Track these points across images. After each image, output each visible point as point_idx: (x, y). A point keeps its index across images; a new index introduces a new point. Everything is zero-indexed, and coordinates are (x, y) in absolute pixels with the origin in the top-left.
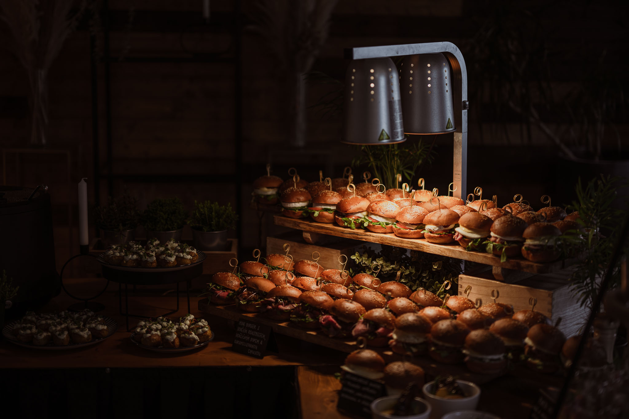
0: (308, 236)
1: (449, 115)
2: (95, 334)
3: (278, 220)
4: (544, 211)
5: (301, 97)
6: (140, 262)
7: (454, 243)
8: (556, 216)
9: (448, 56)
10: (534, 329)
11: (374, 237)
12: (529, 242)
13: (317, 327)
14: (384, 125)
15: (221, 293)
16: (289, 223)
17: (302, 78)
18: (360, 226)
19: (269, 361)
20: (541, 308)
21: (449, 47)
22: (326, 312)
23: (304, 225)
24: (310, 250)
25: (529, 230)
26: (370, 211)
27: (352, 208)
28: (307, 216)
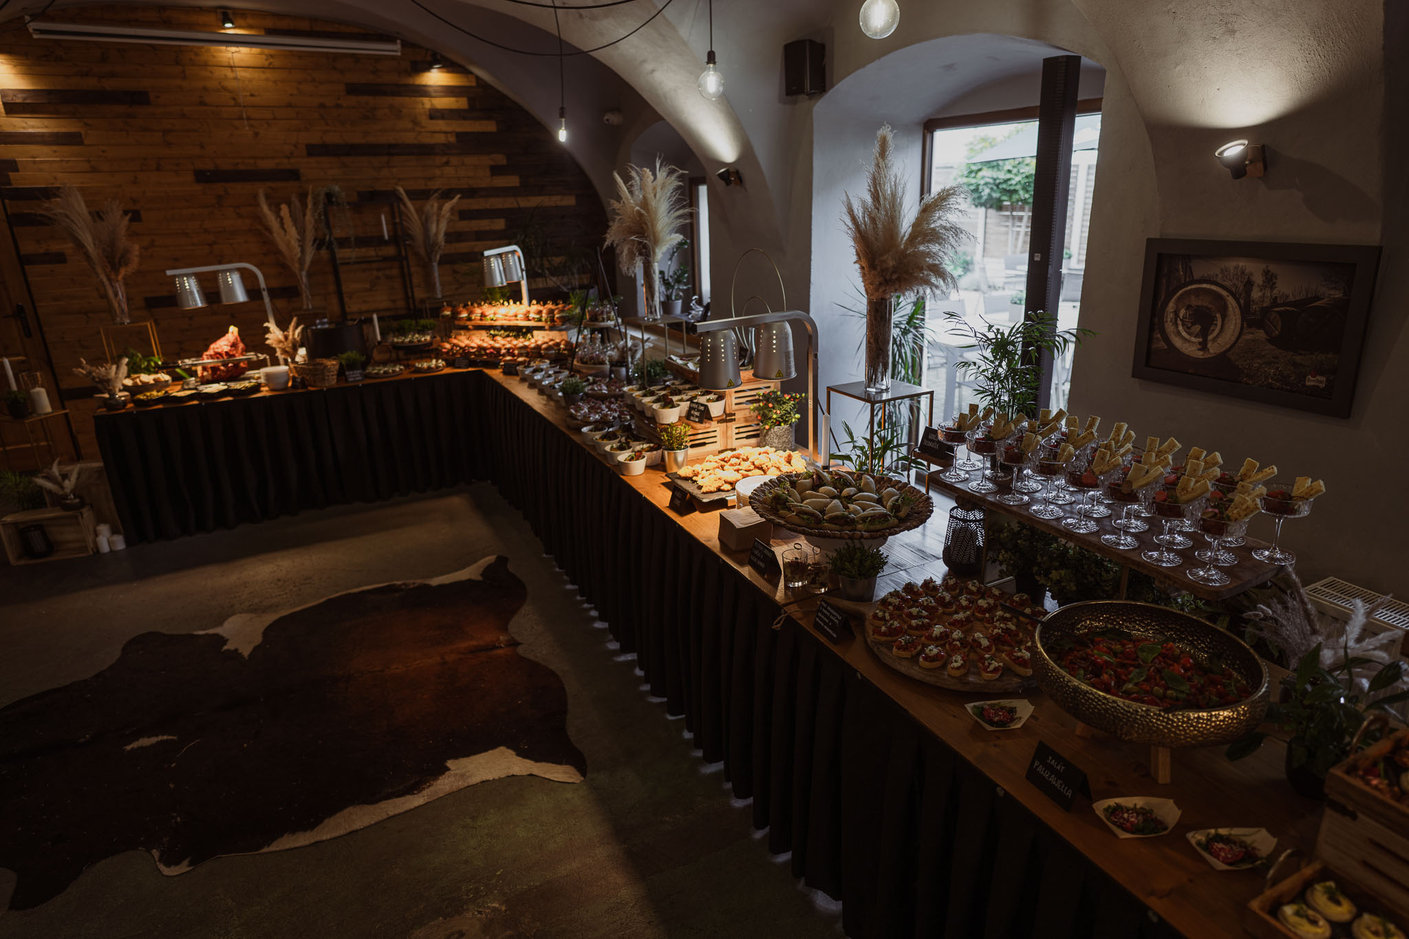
0: (470, 327)
1: (520, 274)
2: (401, 370)
3: (456, 322)
4: (560, 306)
5: (436, 274)
6: (410, 342)
7: (530, 320)
8: (564, 307)
9: (514, 252)
10: (563, 342)
11: (498, 323)
12: (557, 316)
13: (486, 354)
14: (499, 279)
15: (444, 350)
16: (462, 323)
17: (435, 264)
18: (492, 320)
19: (470, 369)
20: (565, 337)
21: (515, 247)
22: (489, 349)
23: (468, 323)
24: (472, 332)
25: (556, 312)
26: (495, 314)
27: (487, 314)
28: (469, 319)
